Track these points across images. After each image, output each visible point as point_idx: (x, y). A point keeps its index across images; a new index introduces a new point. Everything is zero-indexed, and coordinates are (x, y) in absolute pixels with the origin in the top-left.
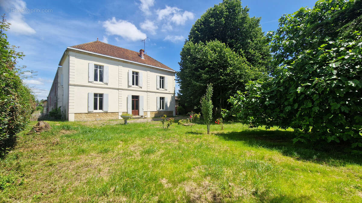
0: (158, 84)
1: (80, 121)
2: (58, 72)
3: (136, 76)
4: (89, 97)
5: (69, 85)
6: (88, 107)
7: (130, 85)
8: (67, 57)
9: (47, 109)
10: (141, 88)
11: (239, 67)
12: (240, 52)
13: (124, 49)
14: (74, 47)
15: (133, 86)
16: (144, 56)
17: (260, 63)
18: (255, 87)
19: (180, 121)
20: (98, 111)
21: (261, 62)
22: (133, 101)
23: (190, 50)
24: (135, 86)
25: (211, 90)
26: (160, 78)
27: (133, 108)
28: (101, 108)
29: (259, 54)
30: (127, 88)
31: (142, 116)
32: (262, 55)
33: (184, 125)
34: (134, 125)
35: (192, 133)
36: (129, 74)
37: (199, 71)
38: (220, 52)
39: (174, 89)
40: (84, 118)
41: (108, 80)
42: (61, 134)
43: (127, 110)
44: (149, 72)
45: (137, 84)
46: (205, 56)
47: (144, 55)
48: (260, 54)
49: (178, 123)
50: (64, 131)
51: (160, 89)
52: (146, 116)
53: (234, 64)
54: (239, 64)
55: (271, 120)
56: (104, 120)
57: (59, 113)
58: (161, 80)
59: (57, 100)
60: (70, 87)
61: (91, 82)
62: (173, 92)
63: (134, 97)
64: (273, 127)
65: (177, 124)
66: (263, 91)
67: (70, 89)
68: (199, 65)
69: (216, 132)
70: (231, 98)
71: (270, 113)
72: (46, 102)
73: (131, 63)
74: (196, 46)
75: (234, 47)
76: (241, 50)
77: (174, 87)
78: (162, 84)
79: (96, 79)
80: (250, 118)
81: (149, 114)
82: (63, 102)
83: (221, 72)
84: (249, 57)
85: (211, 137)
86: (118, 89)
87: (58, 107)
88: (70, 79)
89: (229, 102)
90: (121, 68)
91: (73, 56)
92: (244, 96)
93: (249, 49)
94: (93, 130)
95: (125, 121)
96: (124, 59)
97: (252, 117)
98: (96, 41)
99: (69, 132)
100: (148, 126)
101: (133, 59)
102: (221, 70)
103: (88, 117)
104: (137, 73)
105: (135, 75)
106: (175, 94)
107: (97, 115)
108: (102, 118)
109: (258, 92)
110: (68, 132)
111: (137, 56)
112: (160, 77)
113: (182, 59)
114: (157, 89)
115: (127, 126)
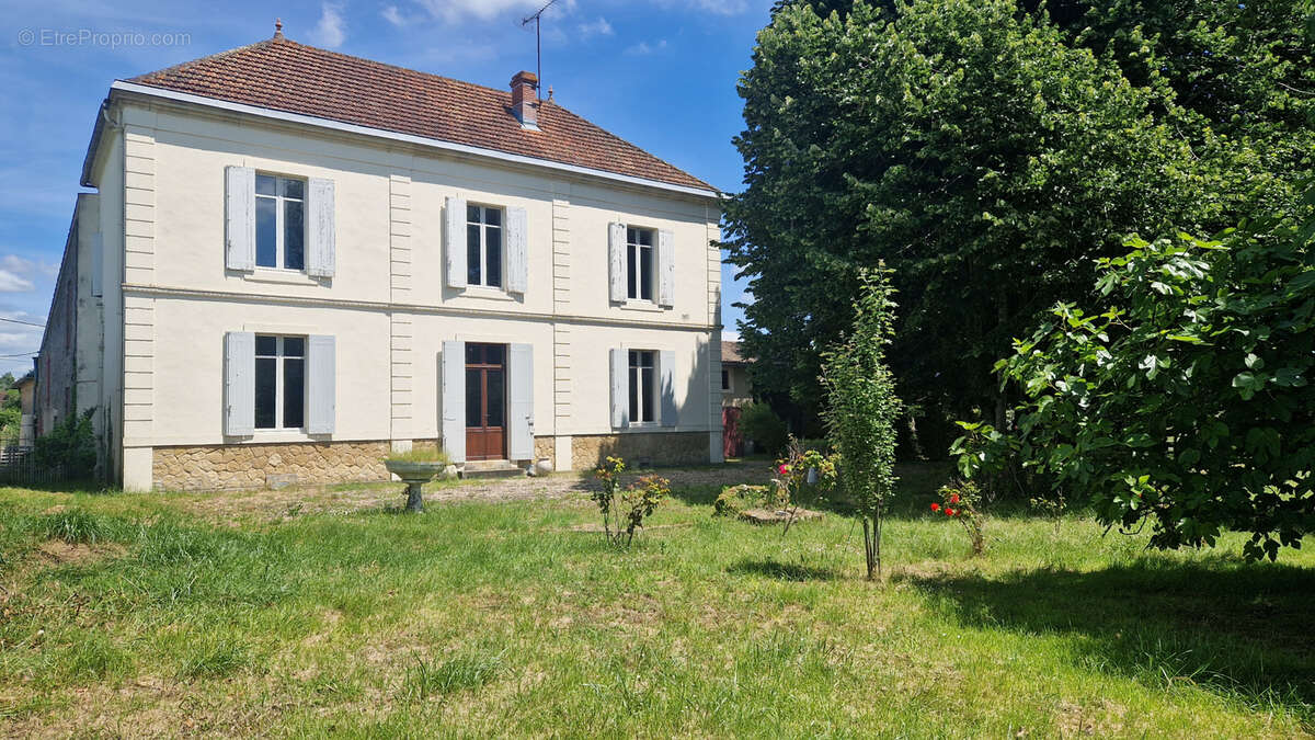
0: (615, 275)
1: (179, 488)
2: (81, 223)
3: (487, 231)
4: (230, 356)
5: (123, 292)
6: (226, 411)
7: (452, 284)
8: (118, 138)
9: (35, 421)
10: (519, 297)
11: (1109, 149)
12: (1124, 47)
13: (424, 78)
14: (148, 83)
15: (472, 289)
16: (534, 111)
17: (1274, 115)
18: (1167, 279)
19: (727, 494)
20: (280, 433)
21: (1282, 107)
22: (472, 378)
23: (795, 58)
24: (483, 288)
25: (886, 303)
26: (631, 238)
27: (473, 418)
28: (295, 417)
29: (1269, 56)
30: (436, 300)
31: (524, 464)
32: (1294, 57)
33: (749, 517)
34: (459, 517)
35: (771, 569)
36: (450, 220)
37: (844, 188)
38: (983, 60)
39: (713, 298)
40: (204, 472)
41: (332, 255)
42: (43, 565)
43: (440, 429)
44: (562, 207)
45: (495, 279)
46: (886, 95)
47: (534, 106)
48: (1276, 51)
49: (718, 508)
50: (58, 547)
51: (629, 301)
52: (546, 465)
53: (1080, 132)
54: (1106, 127)
55: (1286, 497)
56: (309, 485)
57: (82, 448)
58: (638, 248)
59: (74, 377)
60: (129, 301)
61: (240, 273)
62: (707, 320)
63: (475, 352)
64: (1297, 546)
65: (713, 509)
66: (1228, 301)
67: (129, 316)
68: (846, 148)
69: (927, 568)
70: (1021, 351)
71: (1277, 452)
72: (31, 386)
73: (462, 157)
74: (834, 35)
75: (1091, 20)
76: (1136, 34)
77: (713, 287)
78: (642, 276)
79: (265, 257)
80: (1131, 481)
81: (564, 448)
82: (102, 385)
83: (990, 183)
84: (1195, 75)
85: (881, 599)
86: (389, 309)
87: (80, 413)
88: (130, 260)
89: (1011, 380)
90: (402, 184)
91: (142, 129)
92: (1104, 337)
93: (1194, 24)
94: (212, 544)
95: (408, 491)
96: (418, 134)
97: (1144, 479)
98: (269, 37)
99: (87, 553)
100: (532, 521)
101: (474, 134)
102: (991, 174)
103: (223, 467)
104: (495, 215)
105: (483, 227)
106: (718, 328)
107: (275, 459)
108: (301, 474)
109: (1188, 313)
110: (81, 555)
111: (496, 111)
112: (632, 233)
113: (750, 117)
114: (613, 303)
115: (416, 523)
